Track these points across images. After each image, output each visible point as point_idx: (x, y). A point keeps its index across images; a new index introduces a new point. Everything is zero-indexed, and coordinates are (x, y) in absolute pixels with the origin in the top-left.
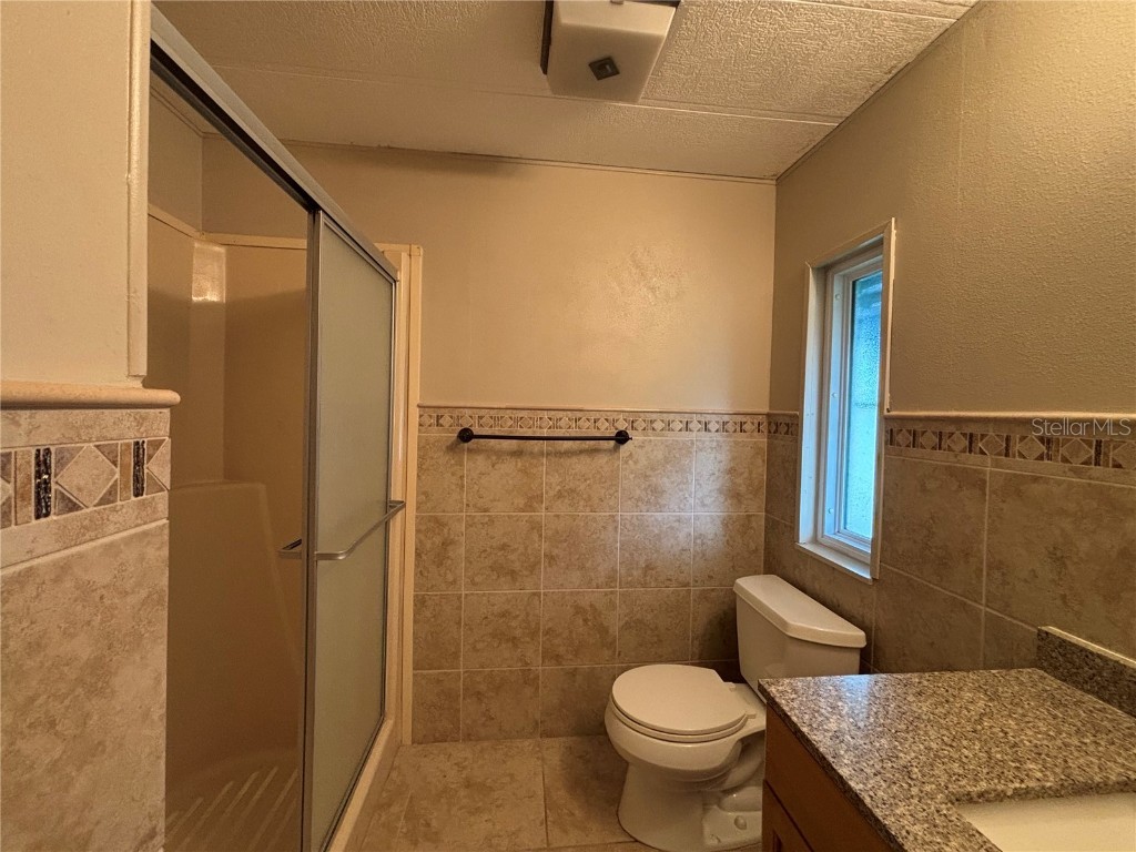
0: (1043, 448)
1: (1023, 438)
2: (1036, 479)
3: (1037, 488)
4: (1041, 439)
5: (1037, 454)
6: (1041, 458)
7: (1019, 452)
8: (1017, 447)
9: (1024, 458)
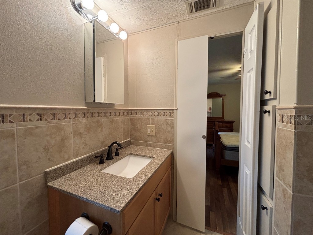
0: (39, 117)
1: (30, 115)
2: (37, 128)
3: (38, 131)
4: (38, 114)
5: (36, 119)
6: (38, 120)
7: (29, 119)
8: (28, 118)
9: (32, 121)
